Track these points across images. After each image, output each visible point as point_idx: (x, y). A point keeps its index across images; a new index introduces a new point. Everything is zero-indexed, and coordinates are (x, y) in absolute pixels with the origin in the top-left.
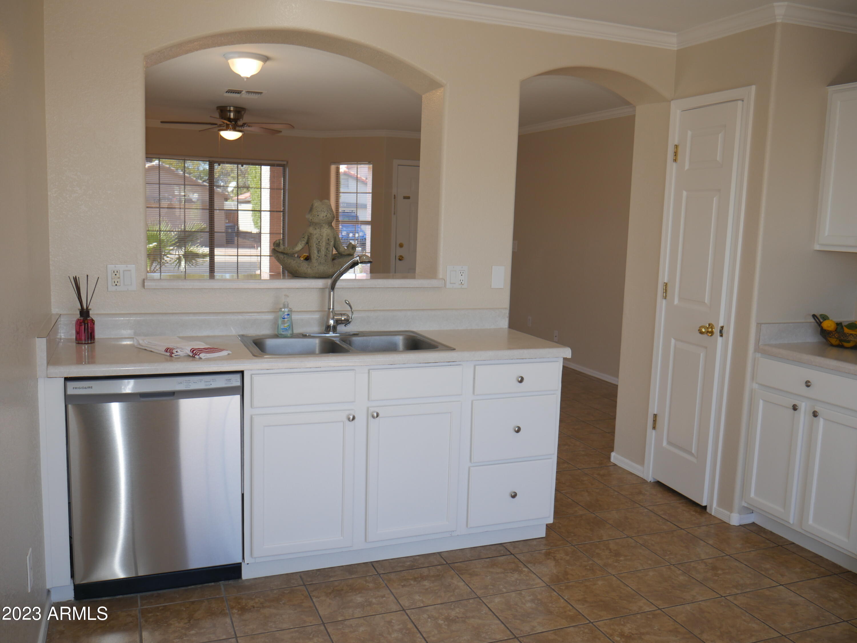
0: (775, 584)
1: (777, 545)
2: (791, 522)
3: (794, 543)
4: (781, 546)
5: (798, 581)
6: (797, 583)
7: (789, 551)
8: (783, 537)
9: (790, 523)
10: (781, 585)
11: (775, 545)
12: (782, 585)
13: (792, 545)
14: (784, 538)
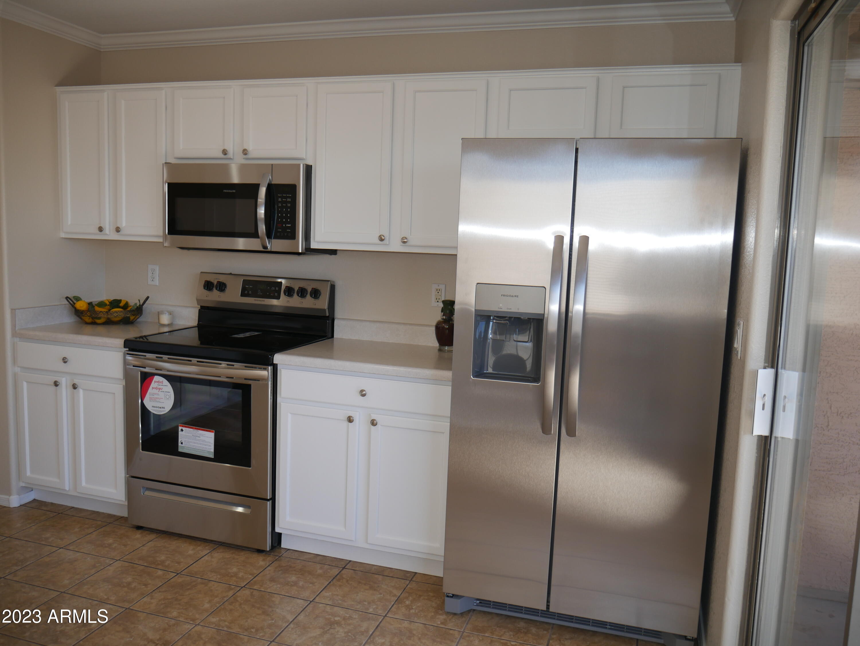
0: (54, 549)
1: (58, 514)
2: (67, 488)
3: (73, 507)
4: (61, 513)
5: (77, 539)
6: (76, 541)
7: (69, 515)
8: (62, 505)
9: (66, 490)
10: (60, 548)
11: (55, 514)
12: (62, 548)
13: (72, 510)
14: (64, 505)
